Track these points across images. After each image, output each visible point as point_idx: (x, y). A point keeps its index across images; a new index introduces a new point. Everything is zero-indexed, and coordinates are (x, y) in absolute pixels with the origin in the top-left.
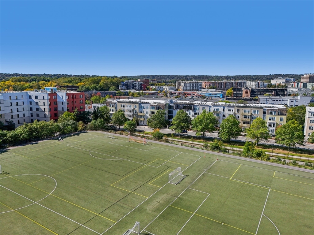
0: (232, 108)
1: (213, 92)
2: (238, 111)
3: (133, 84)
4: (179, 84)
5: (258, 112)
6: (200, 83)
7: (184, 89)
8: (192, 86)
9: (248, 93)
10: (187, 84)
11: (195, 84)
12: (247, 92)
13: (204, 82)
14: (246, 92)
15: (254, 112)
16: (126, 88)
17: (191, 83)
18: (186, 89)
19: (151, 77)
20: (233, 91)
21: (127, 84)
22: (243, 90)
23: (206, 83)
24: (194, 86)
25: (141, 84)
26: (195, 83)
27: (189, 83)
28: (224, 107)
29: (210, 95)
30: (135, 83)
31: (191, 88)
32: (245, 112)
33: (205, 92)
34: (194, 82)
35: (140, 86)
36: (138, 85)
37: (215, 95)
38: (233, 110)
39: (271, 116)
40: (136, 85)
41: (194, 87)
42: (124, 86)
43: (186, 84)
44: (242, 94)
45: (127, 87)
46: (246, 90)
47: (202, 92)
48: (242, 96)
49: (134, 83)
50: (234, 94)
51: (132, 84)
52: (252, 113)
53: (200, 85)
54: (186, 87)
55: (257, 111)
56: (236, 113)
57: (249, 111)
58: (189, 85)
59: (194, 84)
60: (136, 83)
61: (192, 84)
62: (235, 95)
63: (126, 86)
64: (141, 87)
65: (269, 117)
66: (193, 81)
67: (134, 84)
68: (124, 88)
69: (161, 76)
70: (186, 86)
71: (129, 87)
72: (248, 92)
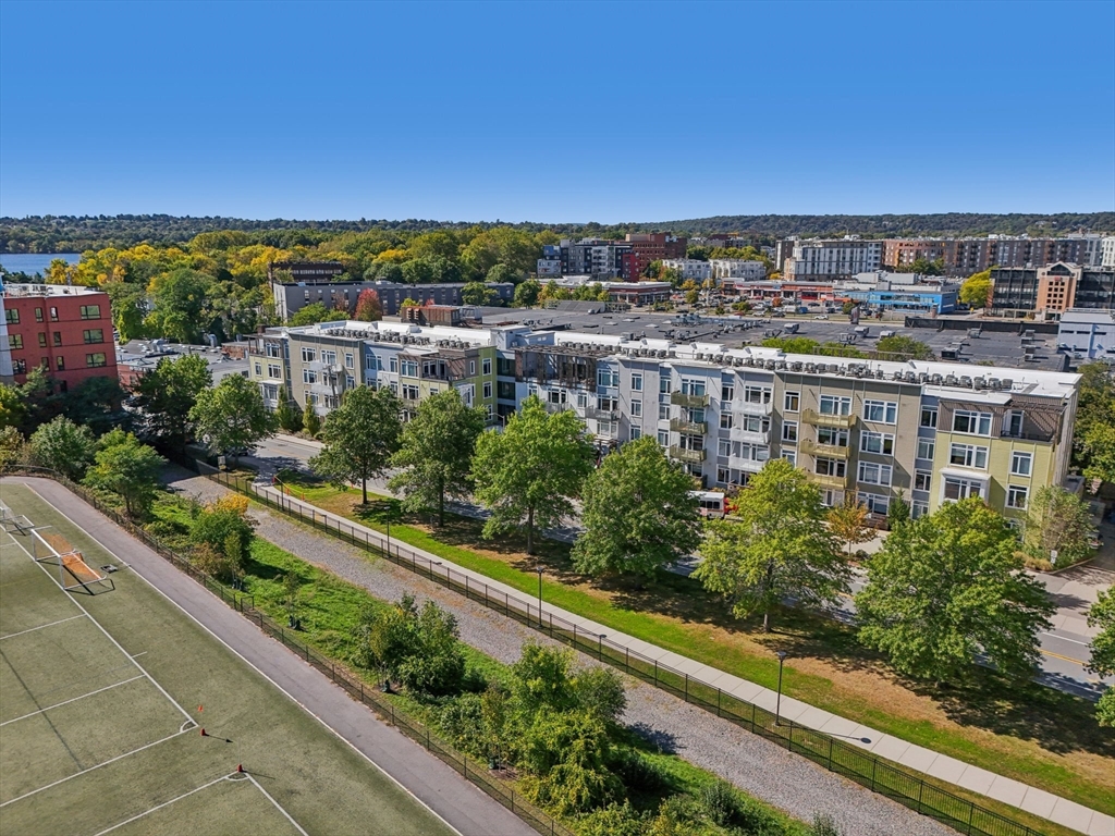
0: (762, 386)
1: (903, 287)
2: (792, 401)
3: (590, 255)
4: (787, 253)
5: (890, 412)
6: (873, 248)
7: (802, 272)
8: (835, 258)
9: (1065, 293)
10: (814, 252)
11: (848, 250)
12: (1059, 287)
13: (892, 245)
14: (1054, 287)
15: (872, 412)
16: (563, 267)
17: (830, 247)
18: (809, 272)
19: (737, 223)
20: (992, 282)
21: (567, 255)
22: (1039, 276)
23: (903, 248)
24: (848, 259)
25: (621, 254)
26: (852, 244)
27: (825, 247)
28: (727, 378)
29: (889, 298)
30: (595, 251)
31: (830, 265)
32: (826, 406)
33: (866, 287)
34: (848, 242)
35: (617, 261)
36: (611, 258)
37: (910, 298)
38: (767, 395)
39: (962, 439)
40: (600, 258)
41: (847, 264)
42: (554, 263)
43: (810, 251)
44: (1033, 297)
45: (567, 267)
46: (1052, 278)
47: (857, 286)
48: (1034, 307)
49: (594, 248)
50: (997, 295)
51: (586, 254)
52: (863, 419)
53: (873, 255)
54: (809, 265)
55: (885, 407)
56: (782, 410)
57: (845, 406)
58: (825, 254)
59: (844, 252)
60: (600, 251)
61: (835, 250)
62: (1003, 301)
63: (563, 261)
64: (619, 264)
65: (951, 447)
66: (847, 237)
67: (594, 255)
68: (552, 270)
69: (777, 218)
70: (810, 259)
71: (573, 264)
72: (1066, 287)
